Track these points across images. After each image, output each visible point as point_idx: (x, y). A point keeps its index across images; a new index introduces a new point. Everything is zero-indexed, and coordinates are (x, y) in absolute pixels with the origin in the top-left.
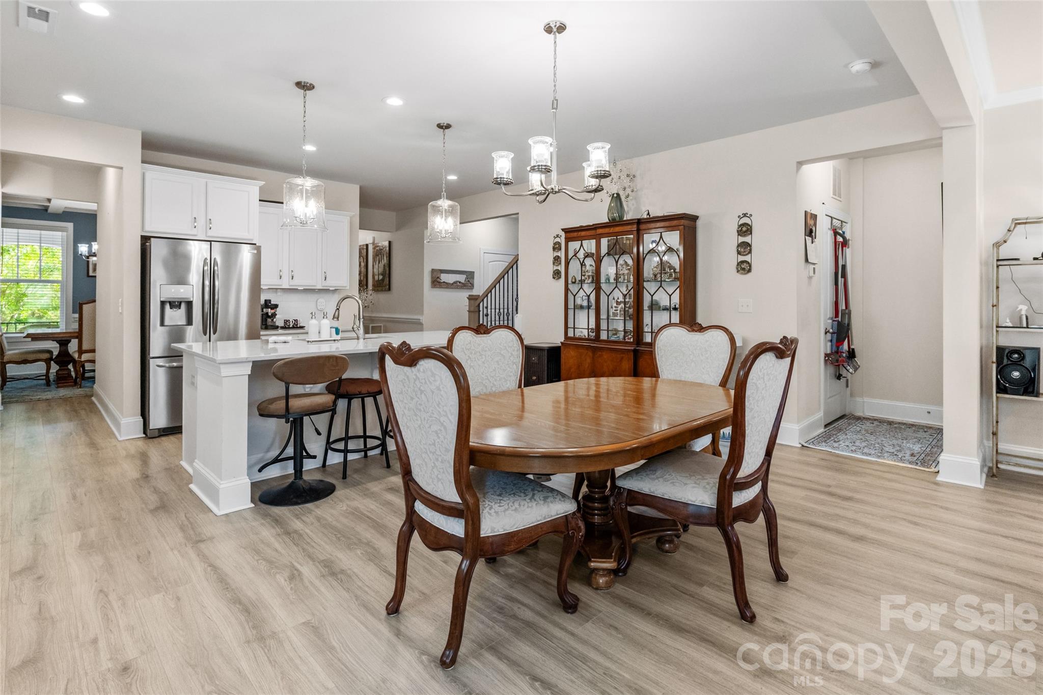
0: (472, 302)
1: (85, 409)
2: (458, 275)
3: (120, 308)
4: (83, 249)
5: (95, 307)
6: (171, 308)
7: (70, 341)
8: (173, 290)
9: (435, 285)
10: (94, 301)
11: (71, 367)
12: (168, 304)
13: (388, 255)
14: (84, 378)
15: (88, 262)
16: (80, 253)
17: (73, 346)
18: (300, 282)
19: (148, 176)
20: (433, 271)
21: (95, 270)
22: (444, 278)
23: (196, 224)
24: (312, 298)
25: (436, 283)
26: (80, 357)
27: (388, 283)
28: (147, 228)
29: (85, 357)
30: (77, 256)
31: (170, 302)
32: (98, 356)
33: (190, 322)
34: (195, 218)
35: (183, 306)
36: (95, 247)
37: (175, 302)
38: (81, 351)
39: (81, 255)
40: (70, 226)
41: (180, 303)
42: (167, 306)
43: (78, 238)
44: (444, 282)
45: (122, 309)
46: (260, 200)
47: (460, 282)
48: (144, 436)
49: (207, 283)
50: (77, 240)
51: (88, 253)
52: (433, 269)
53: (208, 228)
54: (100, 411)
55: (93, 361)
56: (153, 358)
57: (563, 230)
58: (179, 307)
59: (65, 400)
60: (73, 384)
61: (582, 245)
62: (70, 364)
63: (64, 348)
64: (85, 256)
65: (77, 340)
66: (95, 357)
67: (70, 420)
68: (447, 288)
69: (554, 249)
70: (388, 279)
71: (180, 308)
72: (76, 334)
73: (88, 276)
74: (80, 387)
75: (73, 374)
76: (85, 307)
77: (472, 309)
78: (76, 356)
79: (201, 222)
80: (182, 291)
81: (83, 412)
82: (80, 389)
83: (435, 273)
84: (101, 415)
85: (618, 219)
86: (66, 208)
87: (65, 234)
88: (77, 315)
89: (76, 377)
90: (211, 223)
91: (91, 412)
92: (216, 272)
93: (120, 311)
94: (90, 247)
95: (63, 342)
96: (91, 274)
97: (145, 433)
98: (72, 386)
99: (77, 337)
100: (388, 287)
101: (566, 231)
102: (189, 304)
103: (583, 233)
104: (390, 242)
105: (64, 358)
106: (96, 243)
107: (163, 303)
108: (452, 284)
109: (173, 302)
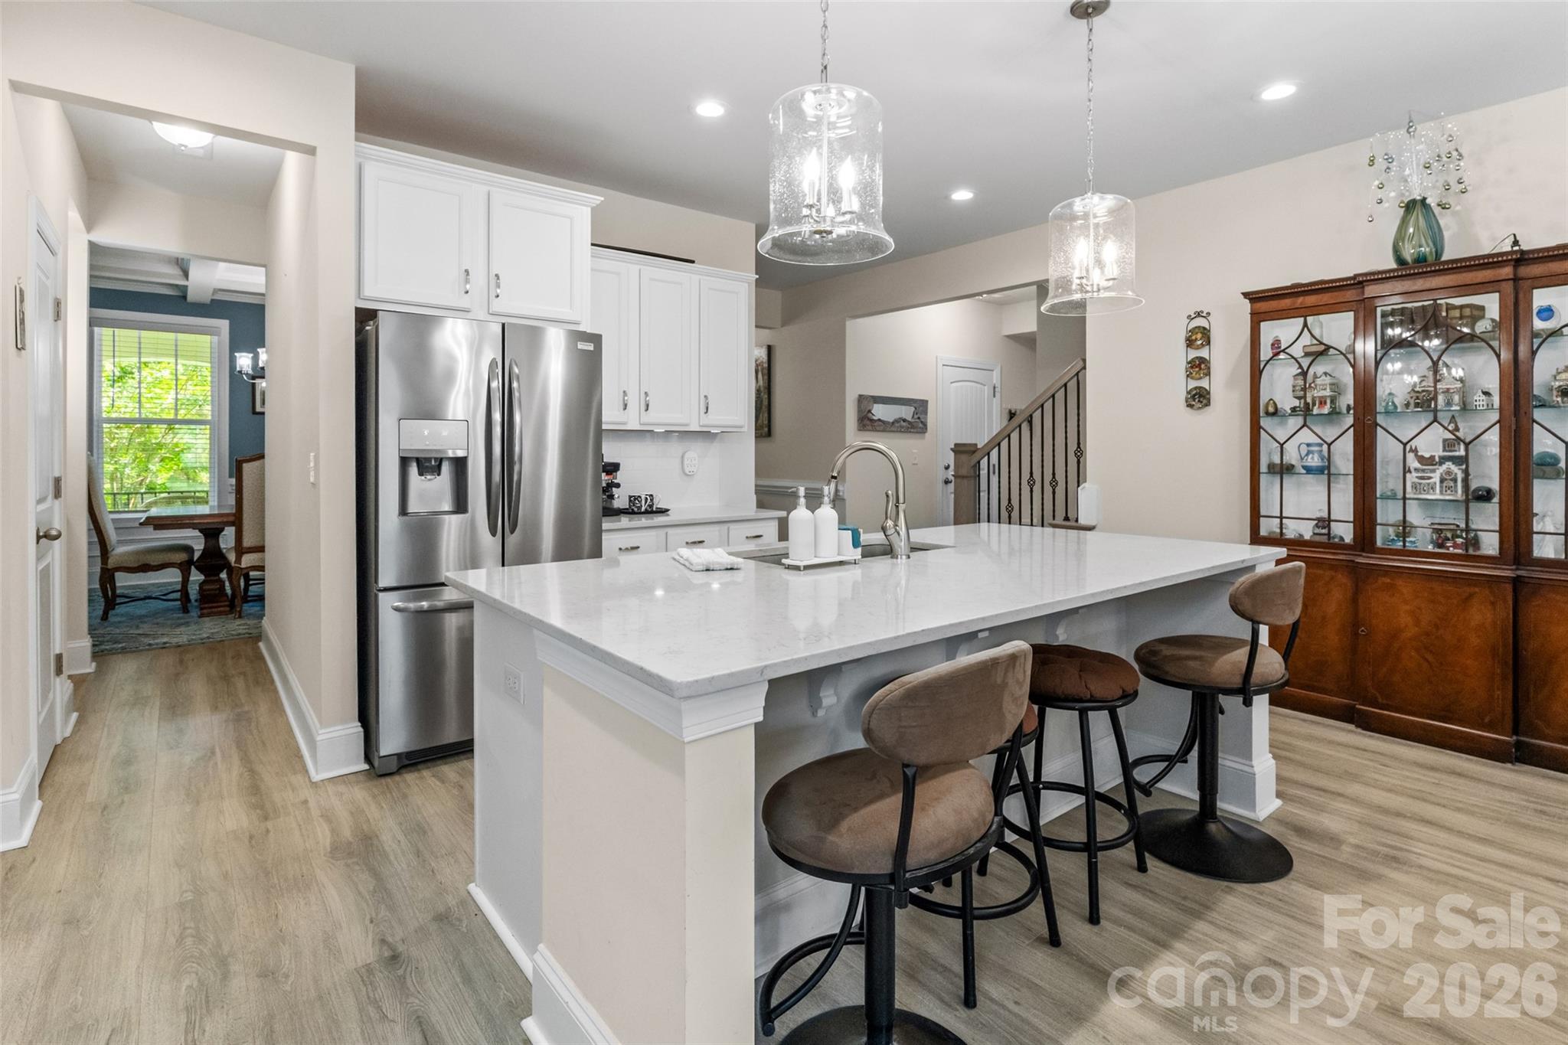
0: (964, 457)
1: (244, 674)
2: (903, 407)
3: (312, 473)
4: (244, 361)
5: (262, 469)
6: (421, 474)
7: (222, 530)
8: (426, 433)
9: (864, 426)
10: (262, 457)
11: (224, 575)
12: (414, 464)
13: (766, 371)
14: (246, 599)
15: (254, 384)
16: (238, 369)
17: (227, 539)
18: (660, 417)
19: (371, 171)
20: (861, 399)
21: (263, 403)
22: (880, 411)
23: (468, 287)
24: (675, 448)
25: (866, 422)
26: (238, 560)
27: (766, 422)
28: (369, 291)
29: (247, 560)
30: (235, 375)
31: (418, 460)
32: (269, 558)
33: (461, 505)
34: (467, 271)
35: (446, 468)
36: (263, 356)
37: (429, 460)
38: (240, 550)
39: (240, 372)
40: (224, 325)
41: (440, 461)
42: (413, 470)
43: (237, 343)
44: (879, 420)
45: (317, 476)
46: (593, 245)
47: (904, 420)
48: (366, 767)
49: (497, 416)
50: (235, 346)
51: (253, 369)
52: (860, 396)
53: (492, 295)
54: (272, 682)
55: (261, 568)
56: (386, 590)
57: (1246, 295)
58: (438, 470)
59: (213, 647)
60: (228, 609)
61: (1305, 325)
62: (222, 571)
63: (212, 542)
64: (247, 374)
65: (233, 529)
66: (263, 560)
67: (215, 708)
68: (884, 431)
69: (1190, 343)
70: (766, 415)
71: (439, 475)
72: (232, 519)
73: (254, 412)
74: (240, 617)
75: (228, 590)
76: (246, 467)
77: (964, 471)
78: (232, 557)
79: (479, 279)
80: (445, 433)
81: (240, 683)
82: (238, 622)
83: (865, 403)
84: (275, 691)
85: (1431, 259)
86: (216, 291)
87: (216, 338)
88: (233, 481)
89: (234, 595)
90: (498, 286)
91: (257, 683)
92: (516, 394)
93: (312, 480)
94: (256, 359)
95: (211, 532)
96: (258, 409)
97: (368, 758)
98: (225, 613)
99: (232, 524)
100: (766, 429)
101: (1253, 297)
102: (460, 465)
103: (1311, 300)
104: (770, 349)
105: (212, 561)
106: (264, 349)
107: (404, 462)
108: (893, 423)
109: (425, 459)
